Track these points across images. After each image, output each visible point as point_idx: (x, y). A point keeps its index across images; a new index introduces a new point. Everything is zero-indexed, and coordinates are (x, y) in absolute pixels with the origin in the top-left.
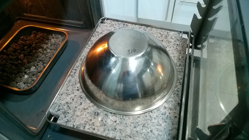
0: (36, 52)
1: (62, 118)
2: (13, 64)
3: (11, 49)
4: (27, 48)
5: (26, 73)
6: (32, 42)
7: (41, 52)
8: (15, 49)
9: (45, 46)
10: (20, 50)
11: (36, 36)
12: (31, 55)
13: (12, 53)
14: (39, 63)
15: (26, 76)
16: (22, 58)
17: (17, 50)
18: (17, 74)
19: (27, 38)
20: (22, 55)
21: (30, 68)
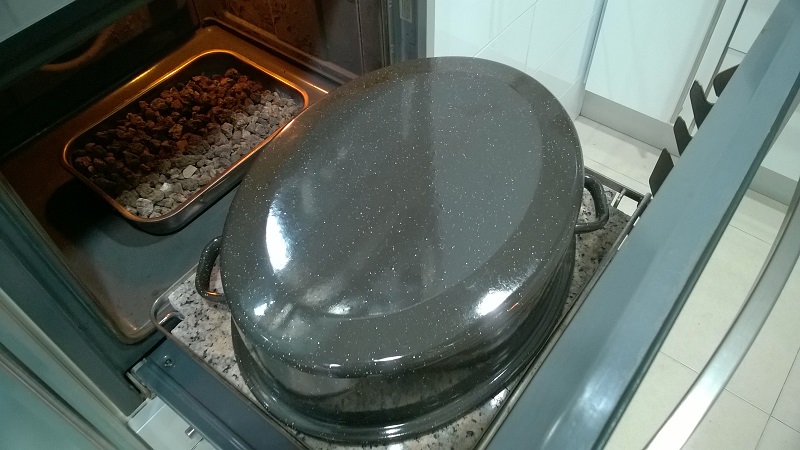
0: (215, 128)
1: (188, 326)
2: (148, 144)
3: (159, 103)
4: (199, 112)
5: (168, 177)
6: (217, 98)
7: (225, 133)
8: (169, 104)
9: (241, 119)
10: (179, 110)
11: (232, 84)
12: (202, 134)
13: (158, 113)
14: (211, 159)
15: (166, 187)
16: (176, 136)
17: (174, 110)
18: (147, 173)
19: (209, 84)
20: (180, 128)
21: (182, 167)
